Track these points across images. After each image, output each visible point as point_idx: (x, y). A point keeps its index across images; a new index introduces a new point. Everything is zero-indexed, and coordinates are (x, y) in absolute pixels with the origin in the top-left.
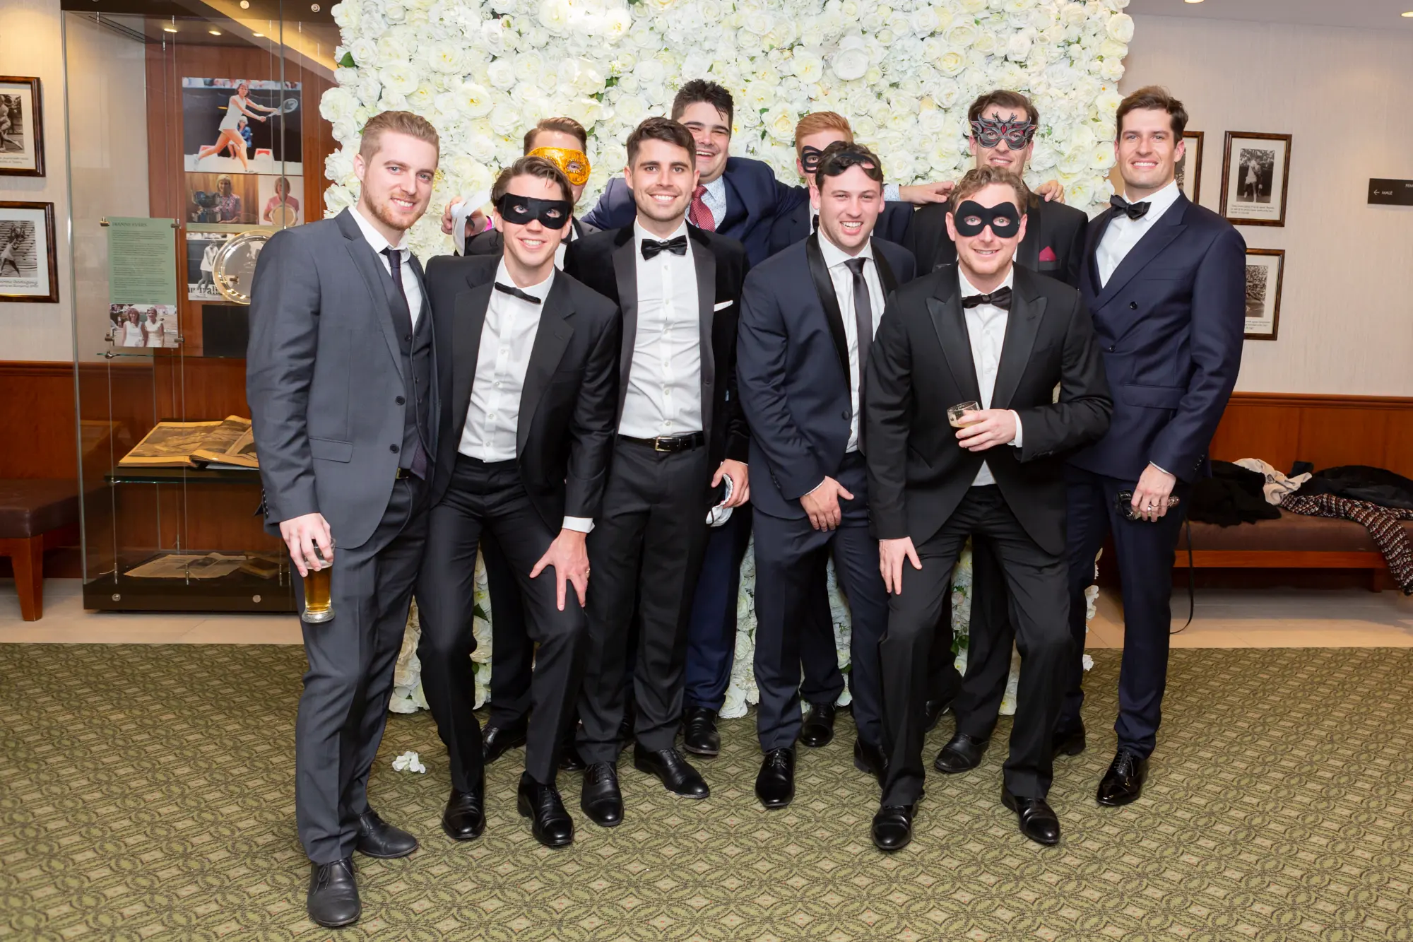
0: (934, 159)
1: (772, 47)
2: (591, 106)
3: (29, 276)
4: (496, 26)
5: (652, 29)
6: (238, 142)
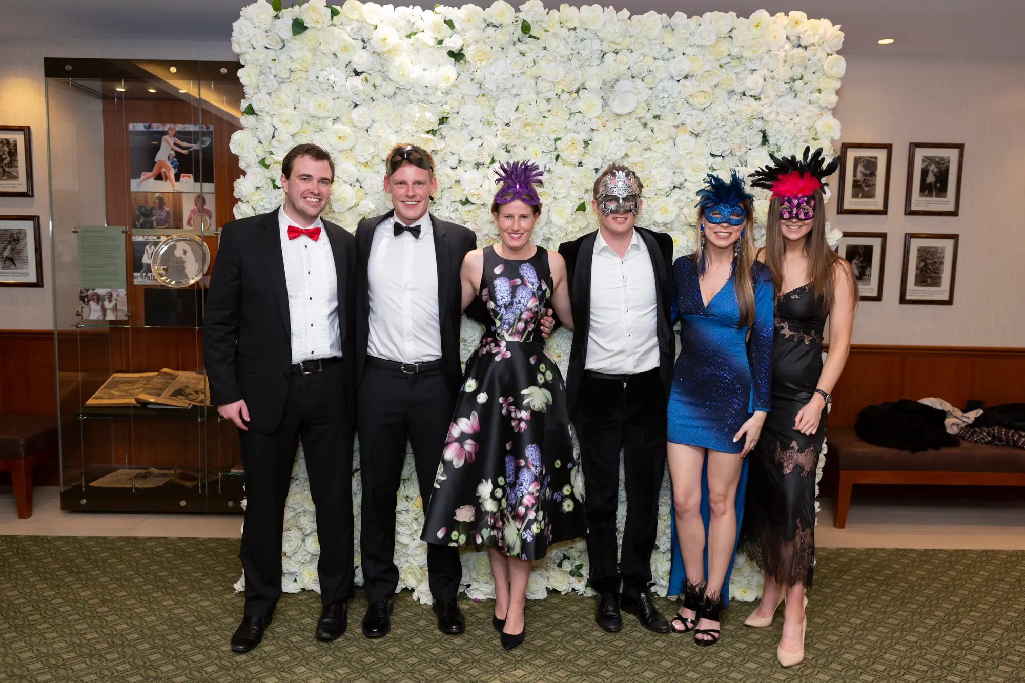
0: (688, 172)
1: (563, 91)
3: (22, 268)
4: (357, 81)
5: (472, 80)
6: (169, 170)
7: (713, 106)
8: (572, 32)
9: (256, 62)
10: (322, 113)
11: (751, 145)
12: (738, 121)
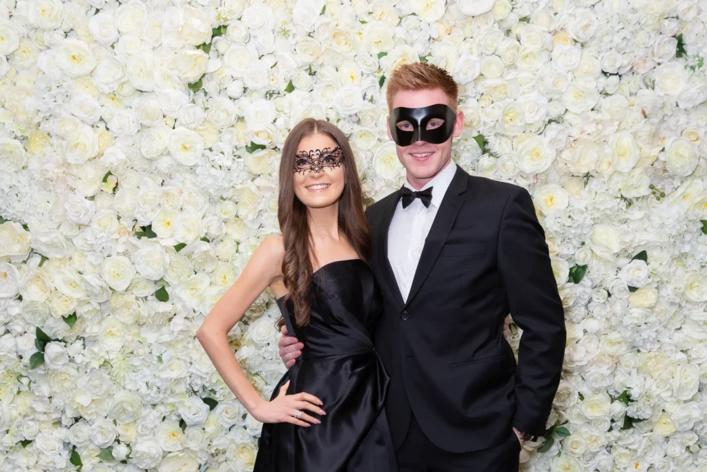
0: (570, 99)
2: (197, 59)
10: (47, 23)
11: (660, 58)
12: (642, 23)
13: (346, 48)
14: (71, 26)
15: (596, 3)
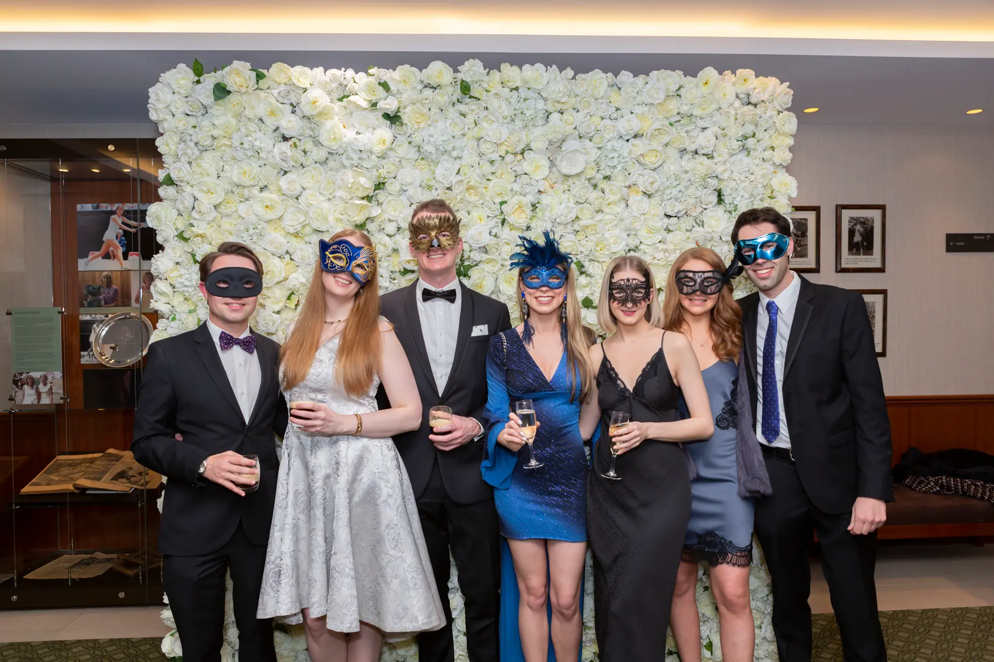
0: (643, 233)
1: (507, 152)
2: (362, 206)
4: (286, 146)
5: (410, 143)
6: (116, 248)
7: (665, 166)
8: (514, 92)
9: (175, 130)
10: (247, 181)
11: (706, 205)
12: (692, 180)
13: (476, 198)
14: (266, 183)
15: (659, 167)
